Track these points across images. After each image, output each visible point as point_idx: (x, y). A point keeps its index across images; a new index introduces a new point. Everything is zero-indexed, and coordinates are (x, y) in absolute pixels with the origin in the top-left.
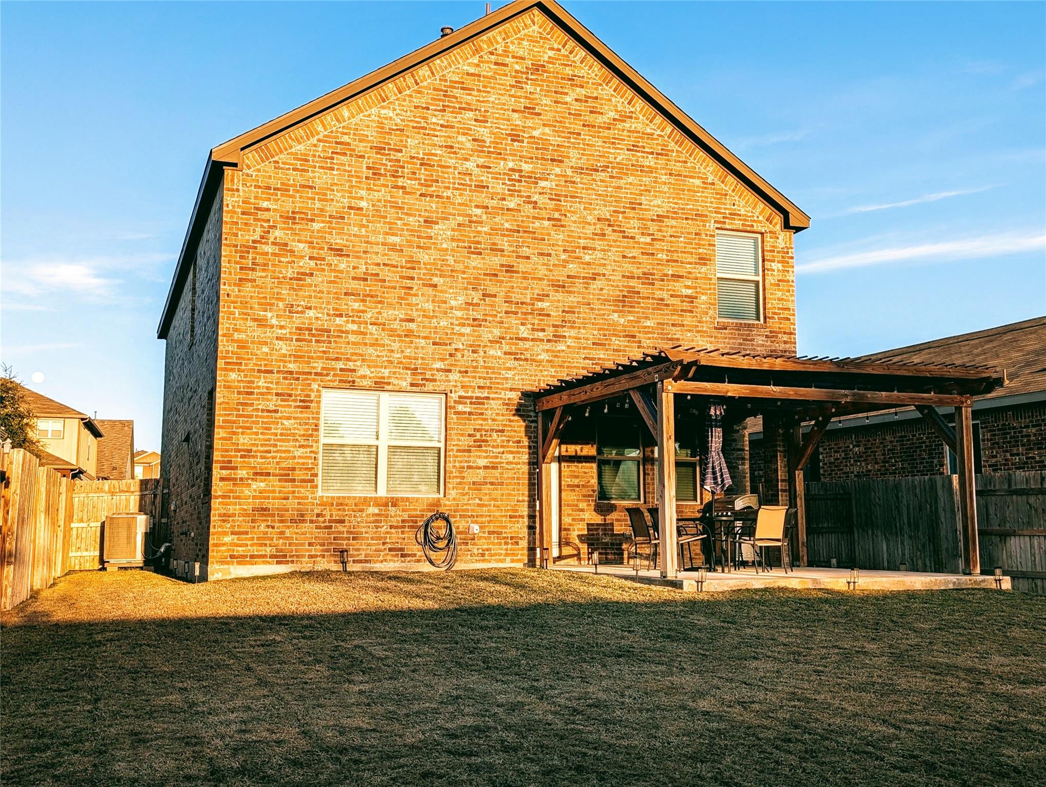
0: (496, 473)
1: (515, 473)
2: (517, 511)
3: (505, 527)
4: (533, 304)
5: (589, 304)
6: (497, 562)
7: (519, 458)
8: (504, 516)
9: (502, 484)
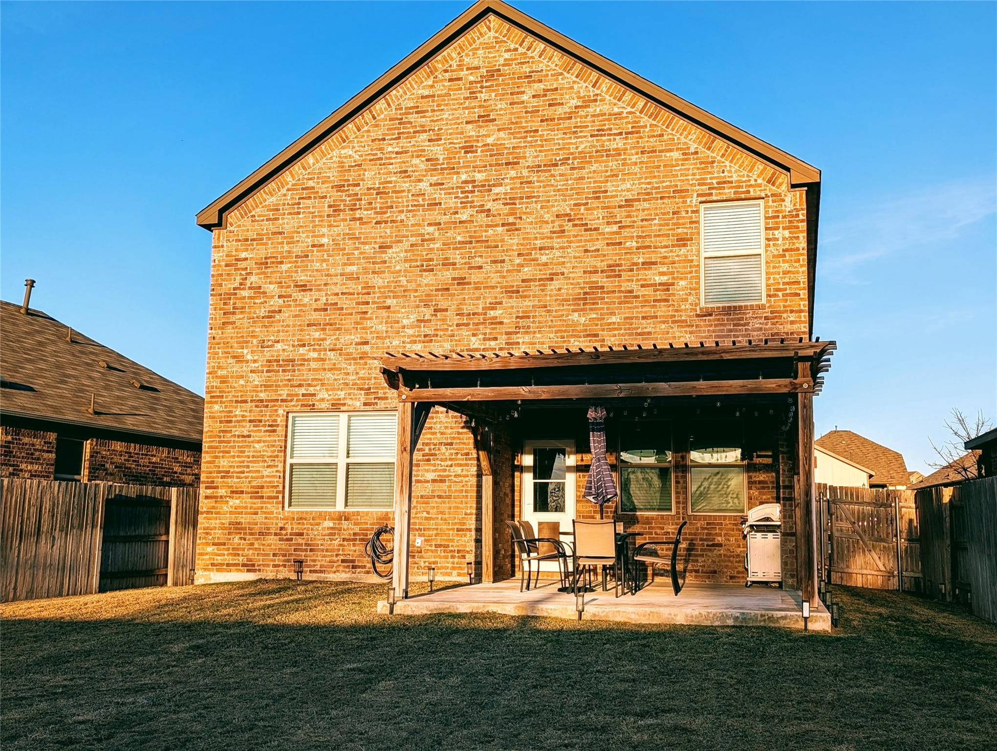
0: (444, 486)
1: (463, 486)
2: (464, 524)
3: (452, 540)
4: (485, 314)
5: (545, 306)
6: (443, 575)
7: (467, 470)
8: (451, 529)
9: (449, 497)
